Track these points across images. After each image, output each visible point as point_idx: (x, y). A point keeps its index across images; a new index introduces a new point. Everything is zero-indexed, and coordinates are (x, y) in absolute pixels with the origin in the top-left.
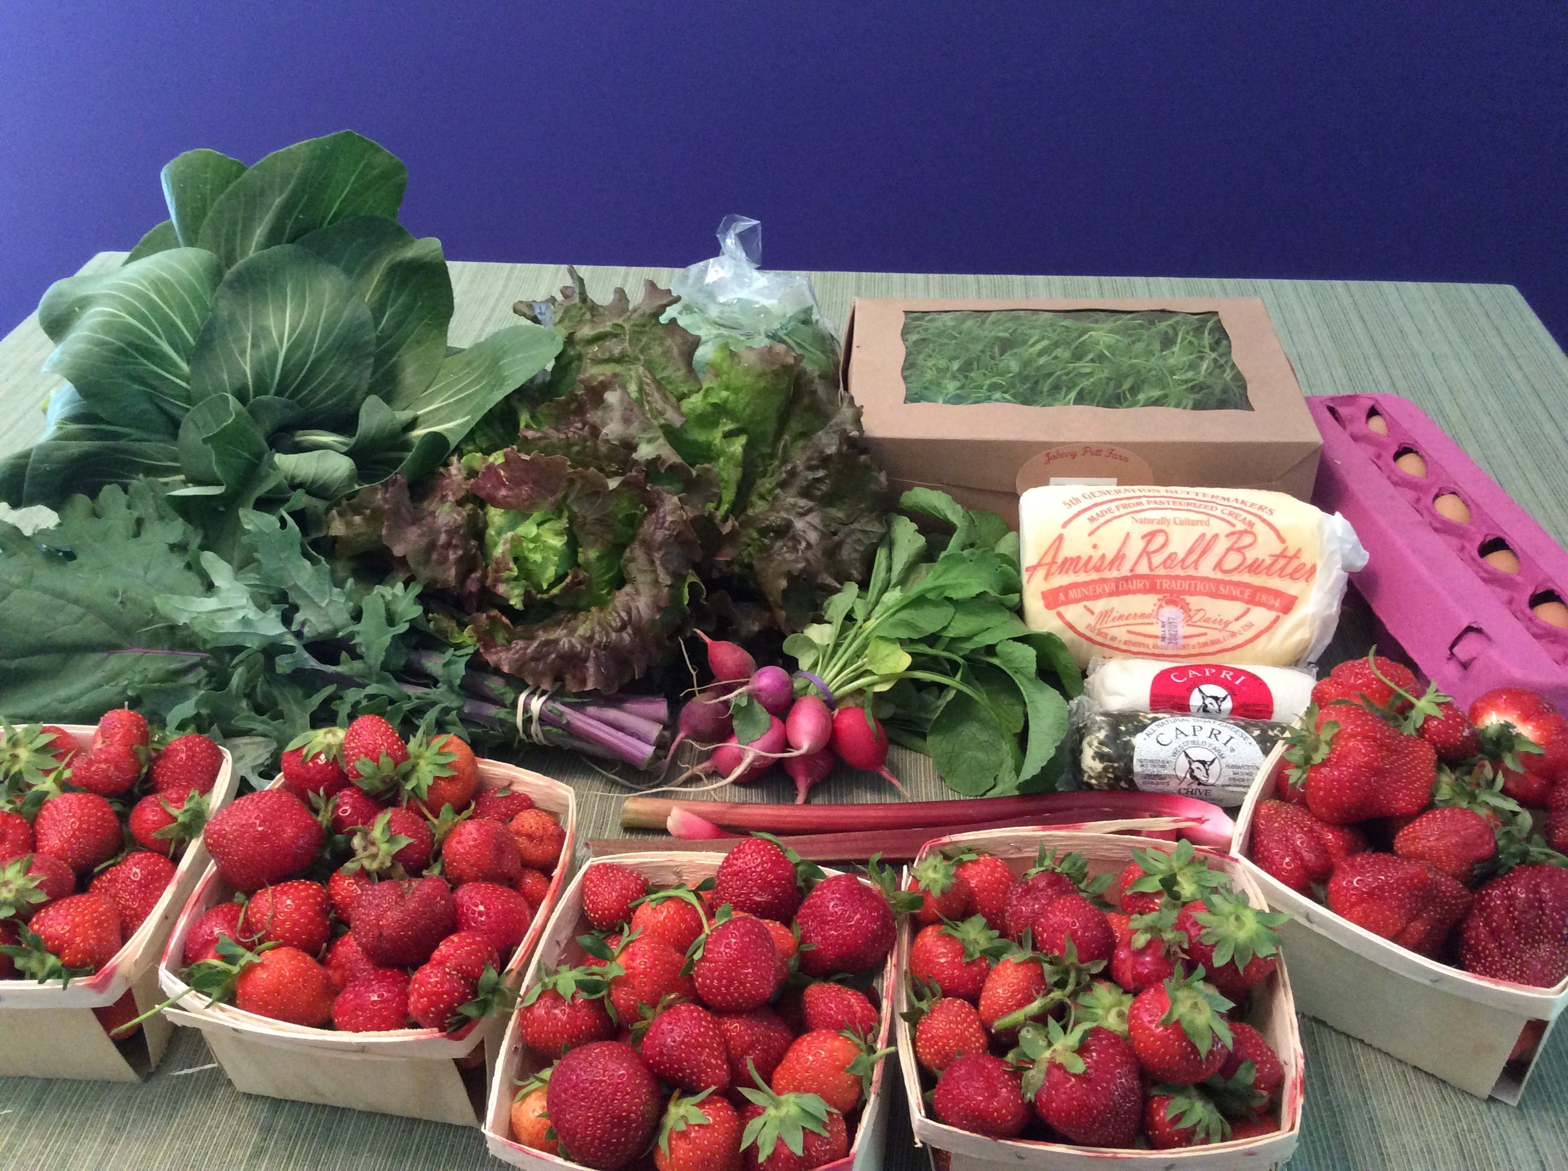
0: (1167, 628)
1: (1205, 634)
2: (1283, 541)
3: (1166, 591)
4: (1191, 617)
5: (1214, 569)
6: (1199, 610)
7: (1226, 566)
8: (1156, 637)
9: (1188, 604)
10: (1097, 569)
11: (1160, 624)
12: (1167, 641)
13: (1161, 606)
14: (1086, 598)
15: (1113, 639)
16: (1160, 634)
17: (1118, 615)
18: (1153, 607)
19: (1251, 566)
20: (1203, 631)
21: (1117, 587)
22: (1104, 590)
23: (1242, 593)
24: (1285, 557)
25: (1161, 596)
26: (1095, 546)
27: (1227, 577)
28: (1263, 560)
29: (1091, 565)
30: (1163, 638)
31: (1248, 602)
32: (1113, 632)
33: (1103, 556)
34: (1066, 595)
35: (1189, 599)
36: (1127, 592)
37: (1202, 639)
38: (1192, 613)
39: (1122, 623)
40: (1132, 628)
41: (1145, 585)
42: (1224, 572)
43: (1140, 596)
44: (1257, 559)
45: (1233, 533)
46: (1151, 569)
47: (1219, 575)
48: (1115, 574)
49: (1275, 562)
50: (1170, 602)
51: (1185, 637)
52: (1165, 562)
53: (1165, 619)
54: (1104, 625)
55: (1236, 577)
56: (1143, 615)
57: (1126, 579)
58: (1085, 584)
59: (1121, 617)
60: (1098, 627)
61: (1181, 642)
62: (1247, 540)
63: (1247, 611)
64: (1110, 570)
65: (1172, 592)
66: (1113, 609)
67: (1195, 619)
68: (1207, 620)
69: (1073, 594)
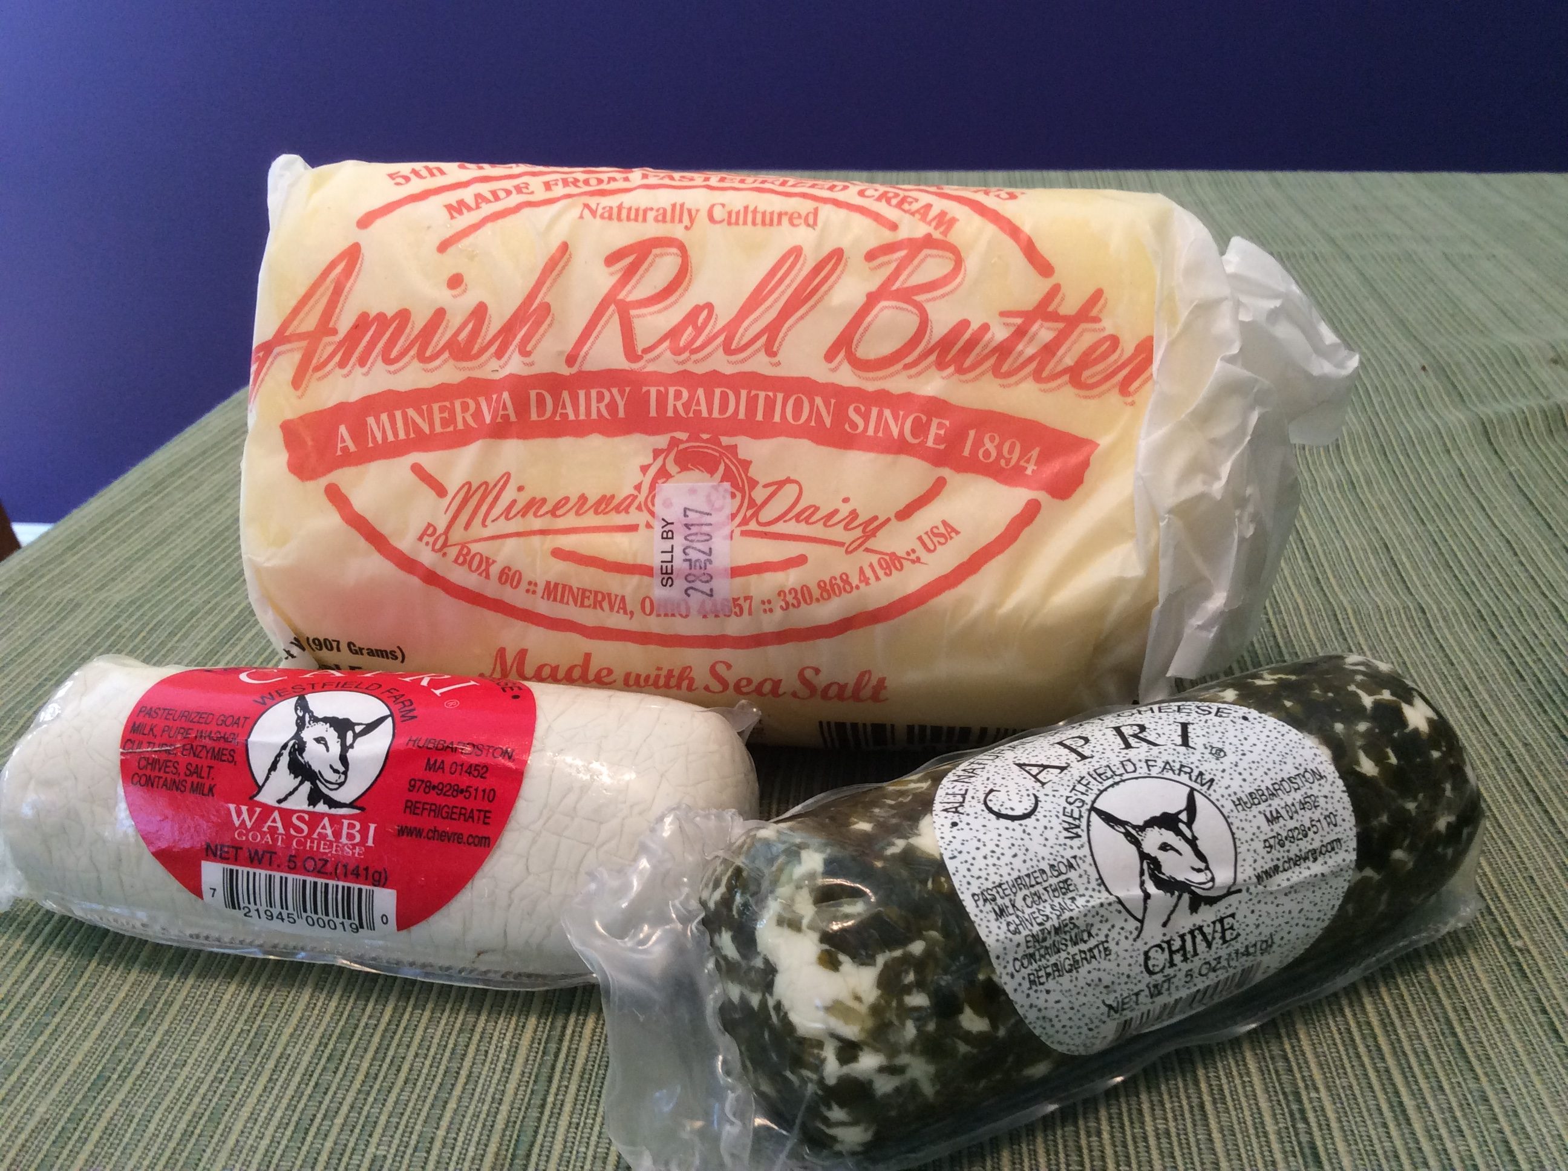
0: (679, 542)
1: (801, 560)
2: (1044, 268)
3: (677, 422)
4: (756, 508)
5: (830, 356)
6: (780, 484)
7: (870, 348)
8: (646, 571)
9: (746, 464)
10: (460, 351)
11: (658, 528)
12: (680, 584)
13: (663, 474)
14: (422, 441)
15: (509, 576)
16: (656, 560)
17: (523, 499)
18: (637, 477)
19: (945, 344)
20: (793, 549)
21: (521, 405)
22: (478, 414)
23: (920, 429)
24: (1055, 317)
25: (661, 441)
26: (455, 282)
27: (871, 385)
28: (985, 328)
29: (442, 337)
30: (667, 576)
31: (938, 459)
32: (506, 553)
33: (480, 312)
34: (359, 432)
35: (749, 448)
36: (556, 428)
37: (792, 578)
38: (759, 495)
39: (537, 524)
40: (567, 542)
41: (612, 407)
42: (861, 365)
43: (596, 441)
44: (965, 324)
45: (888, 248)
46: (630, 351)
47: (846, 376)
48: (514, 365)
49: (1020, 333)
50: (689, 460)
51: (736, 572)
52: (673, 334)
53: (673, 514)
54: (477, 530)
55: (898, 383)
56: (604, 504)
57: (553, 383)
58: (418, 398)
59: (534, 505)
60: (458, 534)
61: (724, 588)
62: (933, 267)
63: (937, 488)
64: (499, 354)
65: (694, 424)
66: (507, 476)
67: (769, 513)
68: (806, 515)
69: (378, 427)
